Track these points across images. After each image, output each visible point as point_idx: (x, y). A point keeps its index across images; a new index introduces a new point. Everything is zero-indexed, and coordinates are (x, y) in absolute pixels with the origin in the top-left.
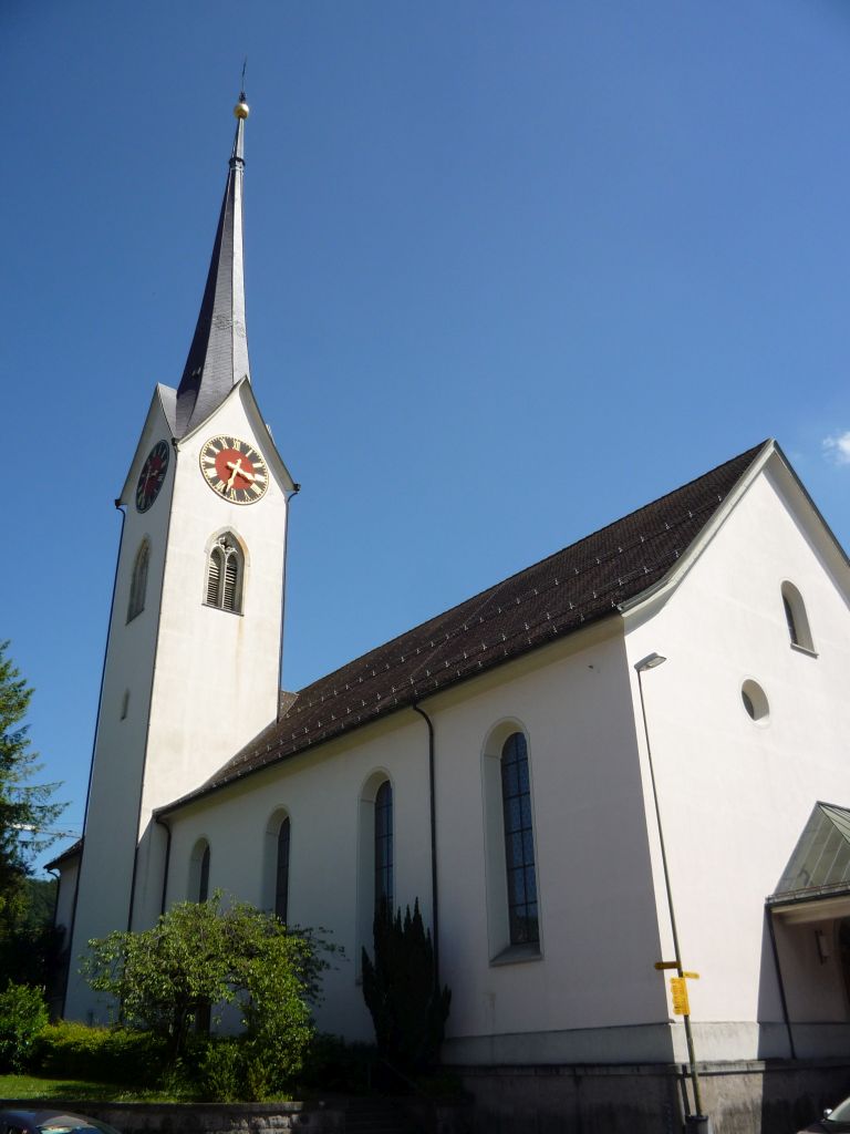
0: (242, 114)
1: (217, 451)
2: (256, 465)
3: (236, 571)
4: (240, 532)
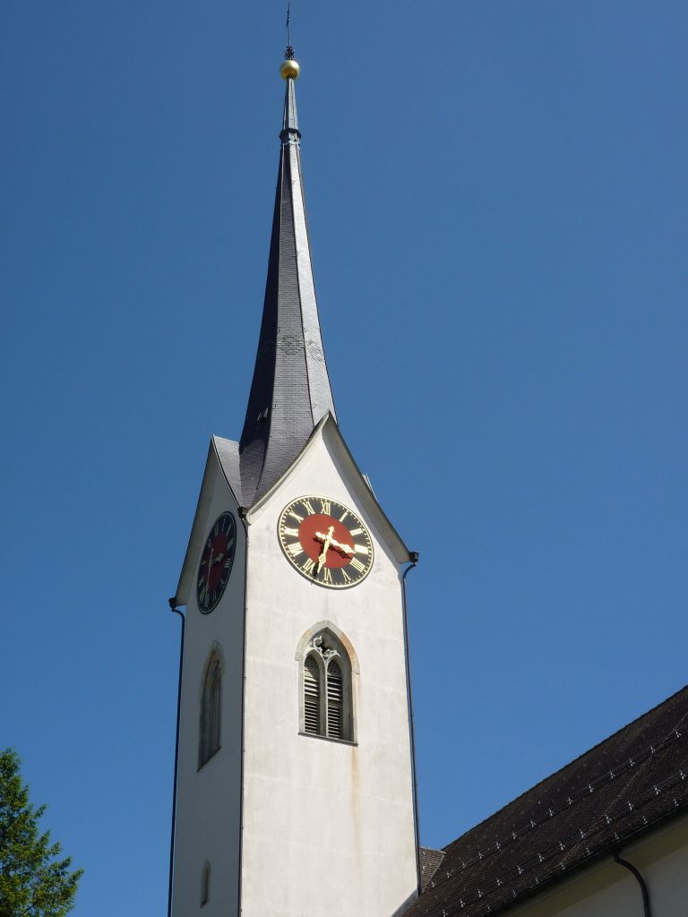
0: (290, 74)
1: (300, 519)
2: (354, 532)
3: (340, 681)
4: (342, 627)
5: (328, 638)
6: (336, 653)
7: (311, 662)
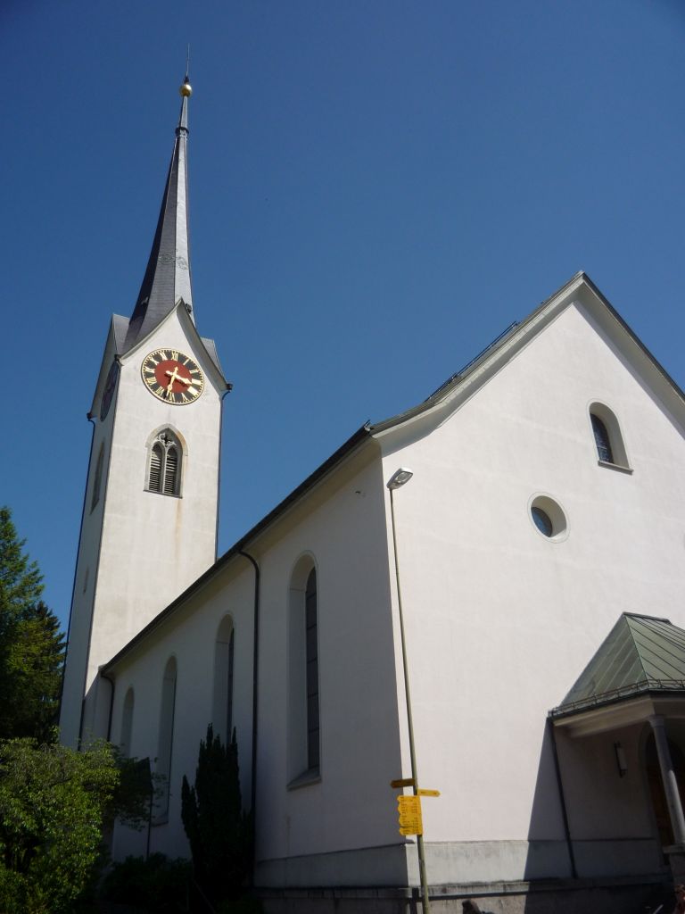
0: (186, 93)
1: (156, 363)
2: (191, 372)
3: (176, 460)
4: (178, 428)
5: (169, 434)
6: (173, 443)
7: (157, 448)
